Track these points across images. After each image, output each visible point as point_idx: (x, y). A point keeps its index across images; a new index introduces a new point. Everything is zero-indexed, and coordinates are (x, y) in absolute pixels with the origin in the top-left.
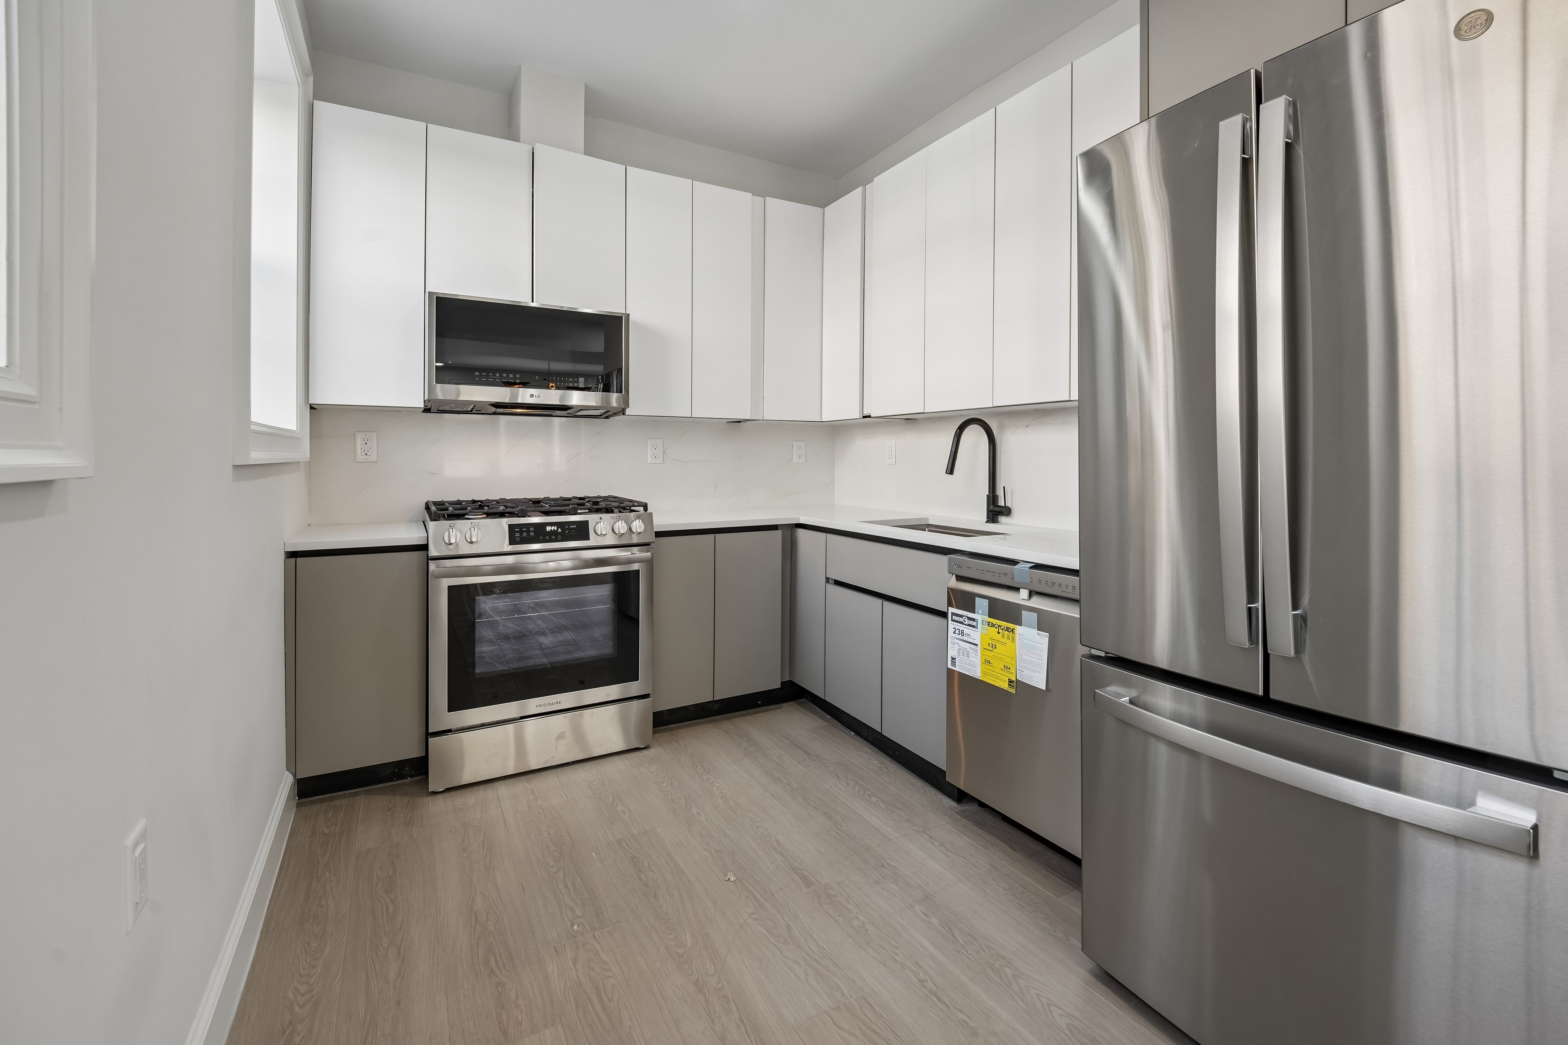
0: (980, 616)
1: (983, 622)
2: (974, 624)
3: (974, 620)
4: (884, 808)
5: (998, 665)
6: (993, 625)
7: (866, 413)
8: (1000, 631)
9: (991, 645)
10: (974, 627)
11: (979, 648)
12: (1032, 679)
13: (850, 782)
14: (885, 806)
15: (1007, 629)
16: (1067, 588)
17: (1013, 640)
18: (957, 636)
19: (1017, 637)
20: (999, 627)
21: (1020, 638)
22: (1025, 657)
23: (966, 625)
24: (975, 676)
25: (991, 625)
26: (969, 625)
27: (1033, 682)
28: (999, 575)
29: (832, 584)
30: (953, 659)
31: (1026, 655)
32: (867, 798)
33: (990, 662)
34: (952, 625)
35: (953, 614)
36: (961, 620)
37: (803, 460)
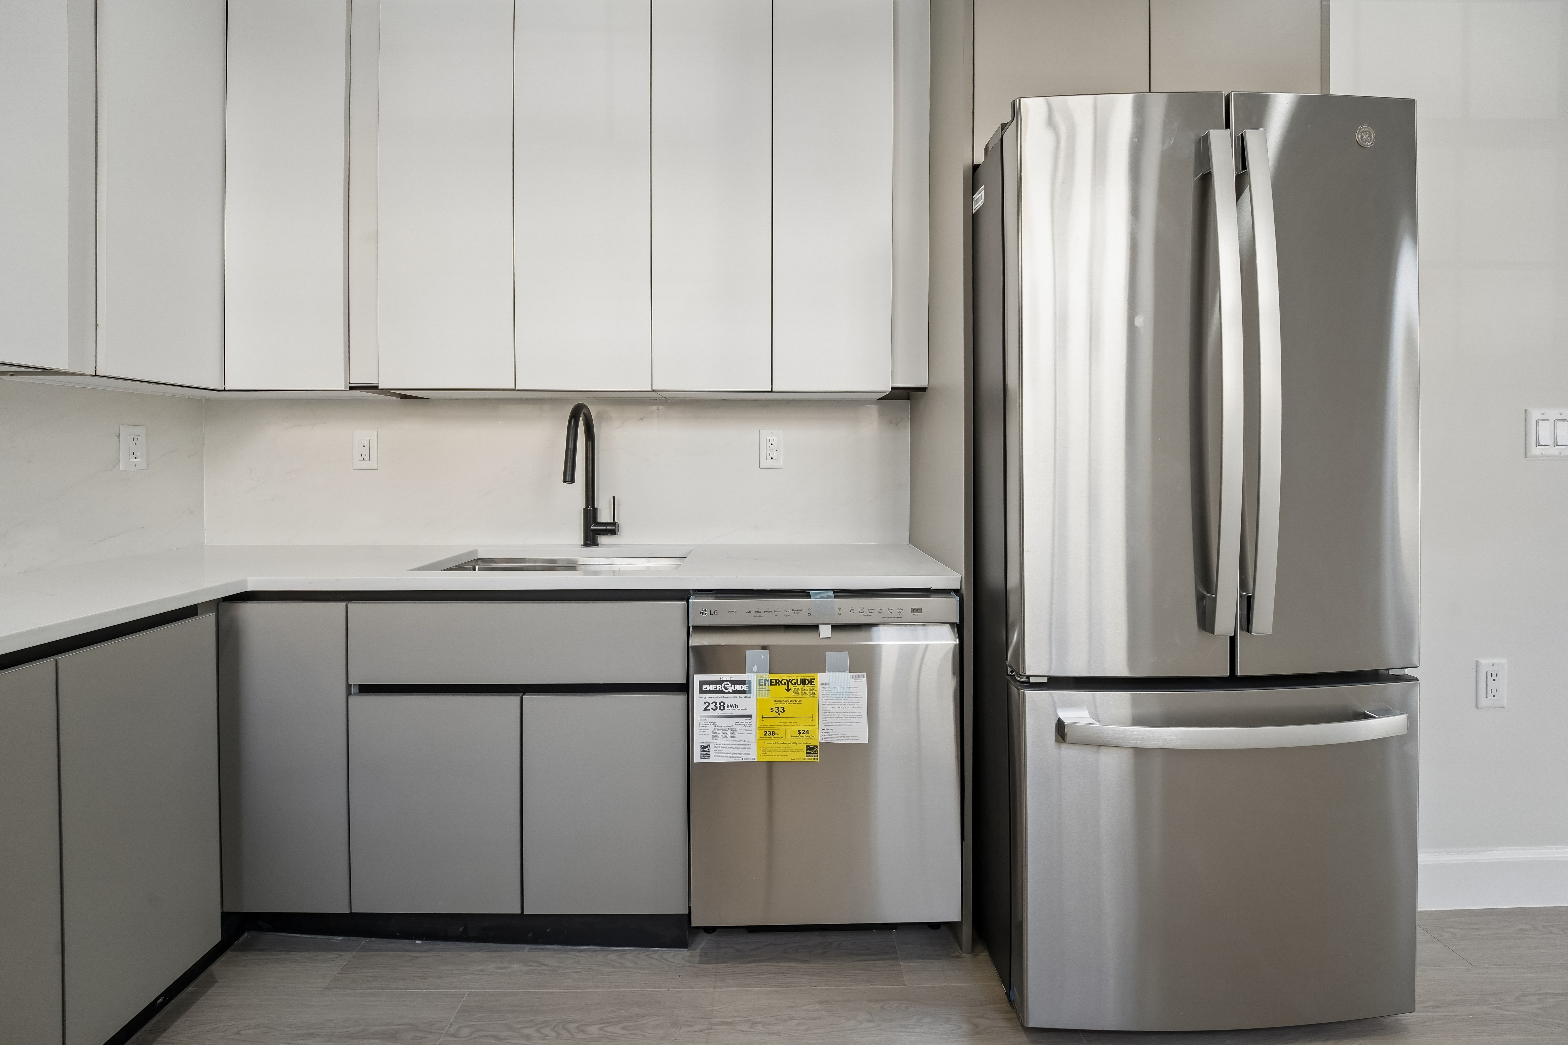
0: (755, 674)
1: (760, 682)
2: (746, 687)
3: (743, 683)
4: (624, 1032)
5: (787, 733)
6: (778, 682)
7: (355, 380)
8: (791, 686)
9: (775, 710)
10: (744, 692)
11: (753, 720)
12: (848, 735)
13: (527, 1031)
14: (623, 1028)
15: (803, 682)
16: (890, 612)
17: (813, 694)
18: (711, 712)
19: (820, 689)
20: (788, 682)
21: (825, 688)
22: (833, 710)
23: (729, 693)
24: (747, 759)
25: (774, 683)
26: (734, 692)
27: (850, 738)
28: (787, 614)
29: (355, 694)
30: (704, 747)
31: (835, 707)
32: (581, 1036)
33: (773, 733)
34: (699, 701)
35: (702, 683)
36: (720, 687)
37: (141, 464)
